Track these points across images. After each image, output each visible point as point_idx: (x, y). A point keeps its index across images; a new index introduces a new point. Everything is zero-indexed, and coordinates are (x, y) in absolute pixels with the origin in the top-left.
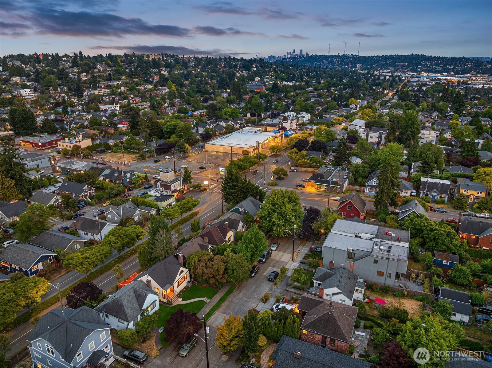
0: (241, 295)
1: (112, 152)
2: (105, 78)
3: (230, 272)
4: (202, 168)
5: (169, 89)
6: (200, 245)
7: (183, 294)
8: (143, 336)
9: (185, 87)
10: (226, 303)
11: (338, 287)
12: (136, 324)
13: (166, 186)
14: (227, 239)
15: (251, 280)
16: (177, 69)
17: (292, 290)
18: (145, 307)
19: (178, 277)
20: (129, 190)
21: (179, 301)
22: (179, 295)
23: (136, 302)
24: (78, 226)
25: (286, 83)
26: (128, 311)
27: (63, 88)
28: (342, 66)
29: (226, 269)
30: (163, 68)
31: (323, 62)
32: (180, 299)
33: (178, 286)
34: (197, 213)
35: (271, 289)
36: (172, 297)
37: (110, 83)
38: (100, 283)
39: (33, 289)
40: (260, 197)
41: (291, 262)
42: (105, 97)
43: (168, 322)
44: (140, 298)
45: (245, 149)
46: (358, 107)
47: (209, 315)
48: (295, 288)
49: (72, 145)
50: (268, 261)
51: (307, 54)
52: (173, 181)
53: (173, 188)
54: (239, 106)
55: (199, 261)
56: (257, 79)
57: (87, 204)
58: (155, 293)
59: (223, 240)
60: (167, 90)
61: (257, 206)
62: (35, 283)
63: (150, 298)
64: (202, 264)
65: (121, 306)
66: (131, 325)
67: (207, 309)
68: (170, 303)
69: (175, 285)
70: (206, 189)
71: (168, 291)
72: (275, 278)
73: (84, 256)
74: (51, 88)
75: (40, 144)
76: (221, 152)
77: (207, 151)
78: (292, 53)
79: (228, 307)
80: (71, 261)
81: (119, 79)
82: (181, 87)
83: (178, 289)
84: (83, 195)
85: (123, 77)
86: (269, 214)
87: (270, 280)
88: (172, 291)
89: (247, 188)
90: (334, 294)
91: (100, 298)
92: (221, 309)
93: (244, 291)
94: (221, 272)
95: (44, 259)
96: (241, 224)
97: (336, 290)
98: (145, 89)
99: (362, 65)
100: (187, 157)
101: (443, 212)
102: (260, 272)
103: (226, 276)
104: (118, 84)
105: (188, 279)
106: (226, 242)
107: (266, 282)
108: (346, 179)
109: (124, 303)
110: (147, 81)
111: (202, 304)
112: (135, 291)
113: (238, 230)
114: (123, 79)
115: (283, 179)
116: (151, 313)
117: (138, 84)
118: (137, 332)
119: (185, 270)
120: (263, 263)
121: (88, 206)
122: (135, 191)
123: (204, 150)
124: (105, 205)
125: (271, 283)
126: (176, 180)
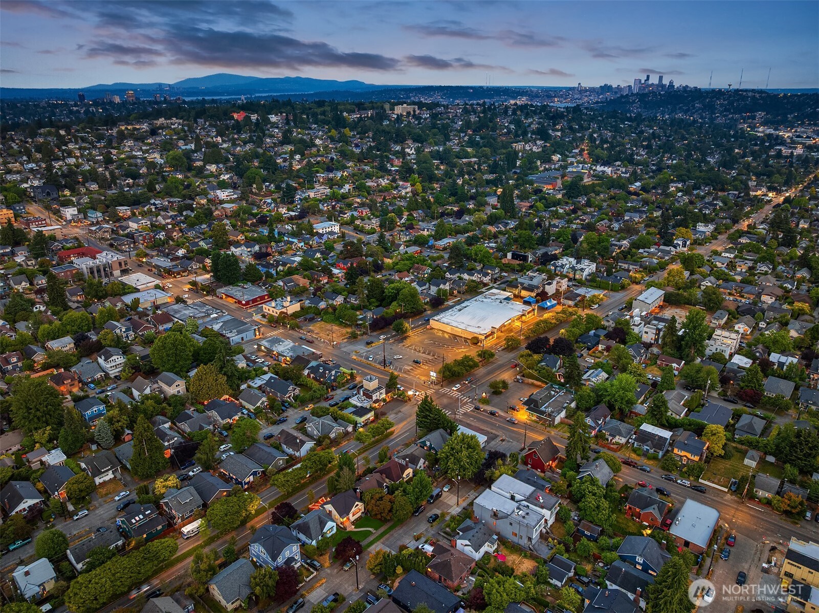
0: (401, 531)
1: (322, 320)
2: (325, 166)
3: (394, 511)
4: (416, 362)
5: (412, 185)
6: (378, 481)
7: (355, 523)
8: (321, 551)
9: (438, 181)
10: (387, 536)
11: (469, 540)
12: (318, 542)
13: (368, 395)
14: (404, 476)
15: (414, 519)
16: (430, 144)
17: (442, 534)
18: (325, 531)
19: (354, 509)
20: (333, 390)
21: (352, 528)
22: (353, 523)
23: (319, 526)
24: (282, 440)
25: (602, 168)
26: (313, 532)
27: (270, 185)
28: (727, 116)
29: (392, 508)
30: (409, 142)
31: (693, 106)
32: (353, 527)
33: (353, 515)
34: (392, 433)
35: (426, 530)
36: (347, 524)
37: (331, 175)
38: (294, 502)
39: (250, 504)
40: (451, 430)
41: (455, 506)
42: (323, 205)
43: (339, 545)
44: (322, 524)
45: (475, 335)
46: (688, 243)
47: (371, 543)
48: (445, 533)
49: (278, 312)
50: (437, 502)
51: (671, 85)
52: (375, 390)
53: (374, 398)
54: (505, 227)
55: (372, 498)
56: (556, 157)
57: (291, 405)
58: (333, 521)
59: (400, 476)
60: (409, 189)
61: (444, 440)
62: (251, 499)
63: (330, 524)
64: (373, 501)
65: (309, 527)
66: (314, 543)
67: (371, 538)
68: (345, 529)
69: (351, 515)
70: (410, 400)
71: (345, 519)
72: (434, 521)
73: (286, 479)
74: (255, 186)
75: (244, 302)
76: (448, 333)
77: (432, 329)
78: (643, 82)
79: (387, 539)
80: (276, 482)
81: (344, 168)
82: (430, 182)
83: (352, 518)
84: (287, 395)
85: (350, 164)
86: (447, 456)
87: (429, 522)
88: (348, 519)
89: (439, 420)
90: (466, 545)
91: (295, 517)
92: (382, 540)
93: (404, 528)
94: (386, 511)
95: (254, 474)
96: (422, 461)
97: (467, 542)
98: (378, 185)
99: (767, 114)
100: (405, 338)
101: (645, 470)
102: (424, 513)
103: (390, 514)
104: (342, 175)
105: (363, 510)
106: (403, 478)
107: (425, 522)
108: (565, 408)
109: (311, 526)
110: (383, 170)
111: (368, 534)
112: (320, 518)
113: (418, 467)
114: (349, 167)
115: (500, 393)
116: (329, 536)
117: (369, 176)
118: (318, 548)
119: (360, 504)
120: (431, 503)
121: (292, 409)
122: (339, 391)
123: (428, 327)
124: (307, 409)
125: (429, 525)
126: (379, 388)
